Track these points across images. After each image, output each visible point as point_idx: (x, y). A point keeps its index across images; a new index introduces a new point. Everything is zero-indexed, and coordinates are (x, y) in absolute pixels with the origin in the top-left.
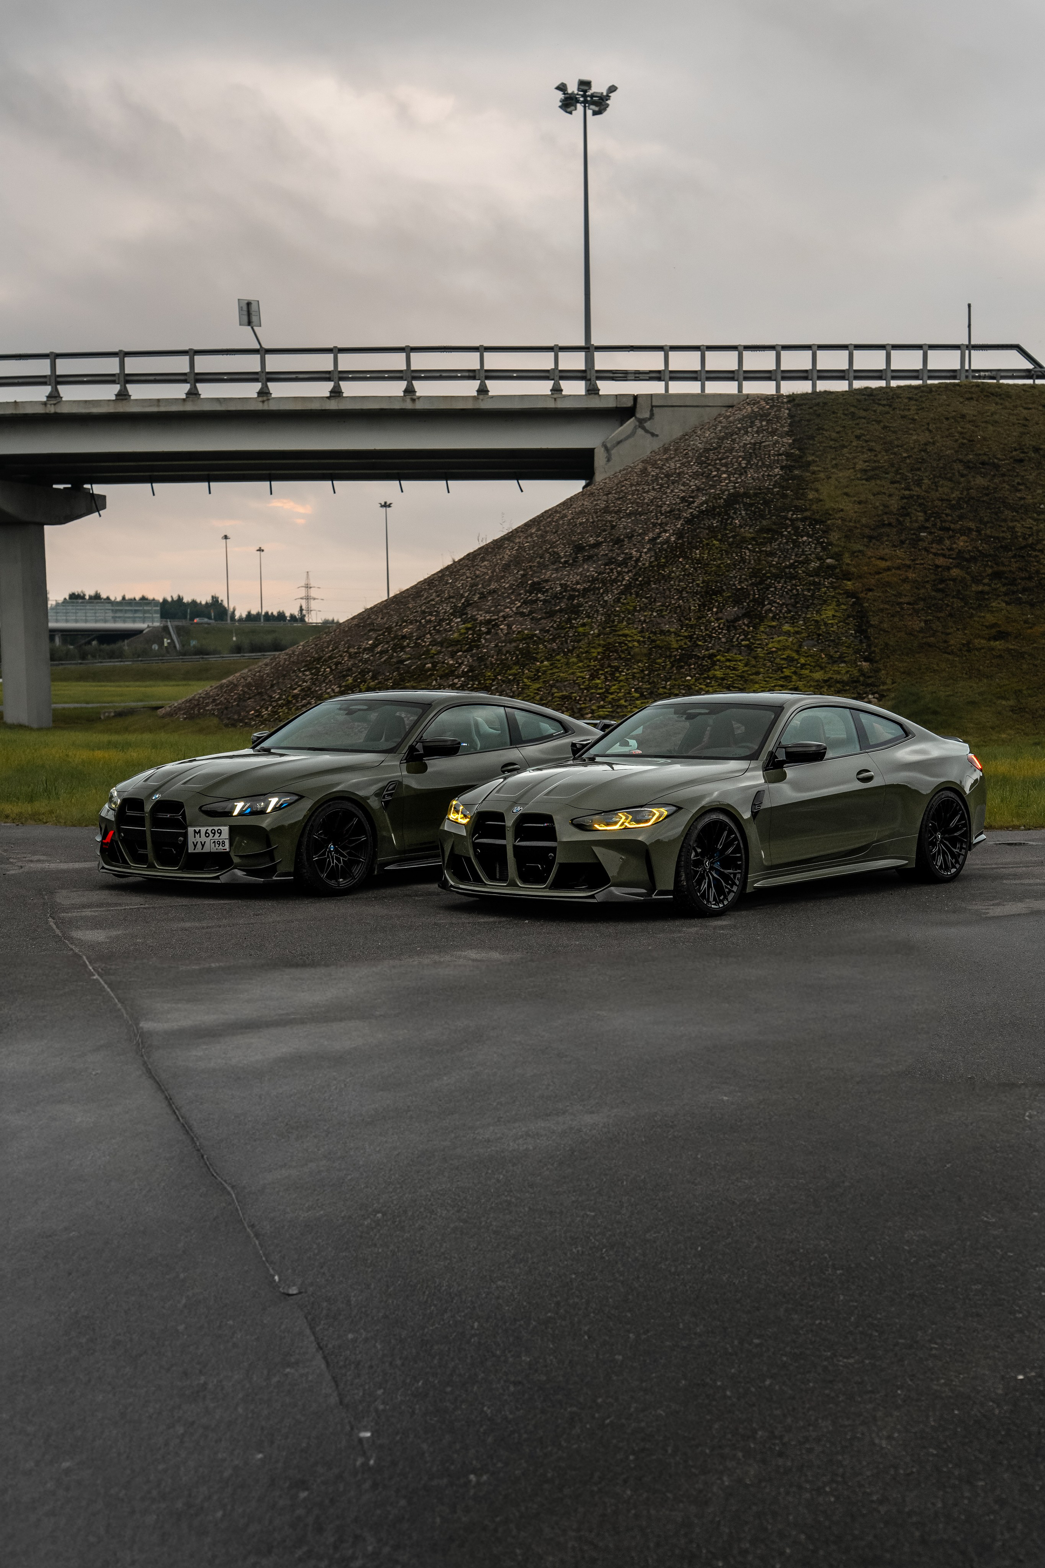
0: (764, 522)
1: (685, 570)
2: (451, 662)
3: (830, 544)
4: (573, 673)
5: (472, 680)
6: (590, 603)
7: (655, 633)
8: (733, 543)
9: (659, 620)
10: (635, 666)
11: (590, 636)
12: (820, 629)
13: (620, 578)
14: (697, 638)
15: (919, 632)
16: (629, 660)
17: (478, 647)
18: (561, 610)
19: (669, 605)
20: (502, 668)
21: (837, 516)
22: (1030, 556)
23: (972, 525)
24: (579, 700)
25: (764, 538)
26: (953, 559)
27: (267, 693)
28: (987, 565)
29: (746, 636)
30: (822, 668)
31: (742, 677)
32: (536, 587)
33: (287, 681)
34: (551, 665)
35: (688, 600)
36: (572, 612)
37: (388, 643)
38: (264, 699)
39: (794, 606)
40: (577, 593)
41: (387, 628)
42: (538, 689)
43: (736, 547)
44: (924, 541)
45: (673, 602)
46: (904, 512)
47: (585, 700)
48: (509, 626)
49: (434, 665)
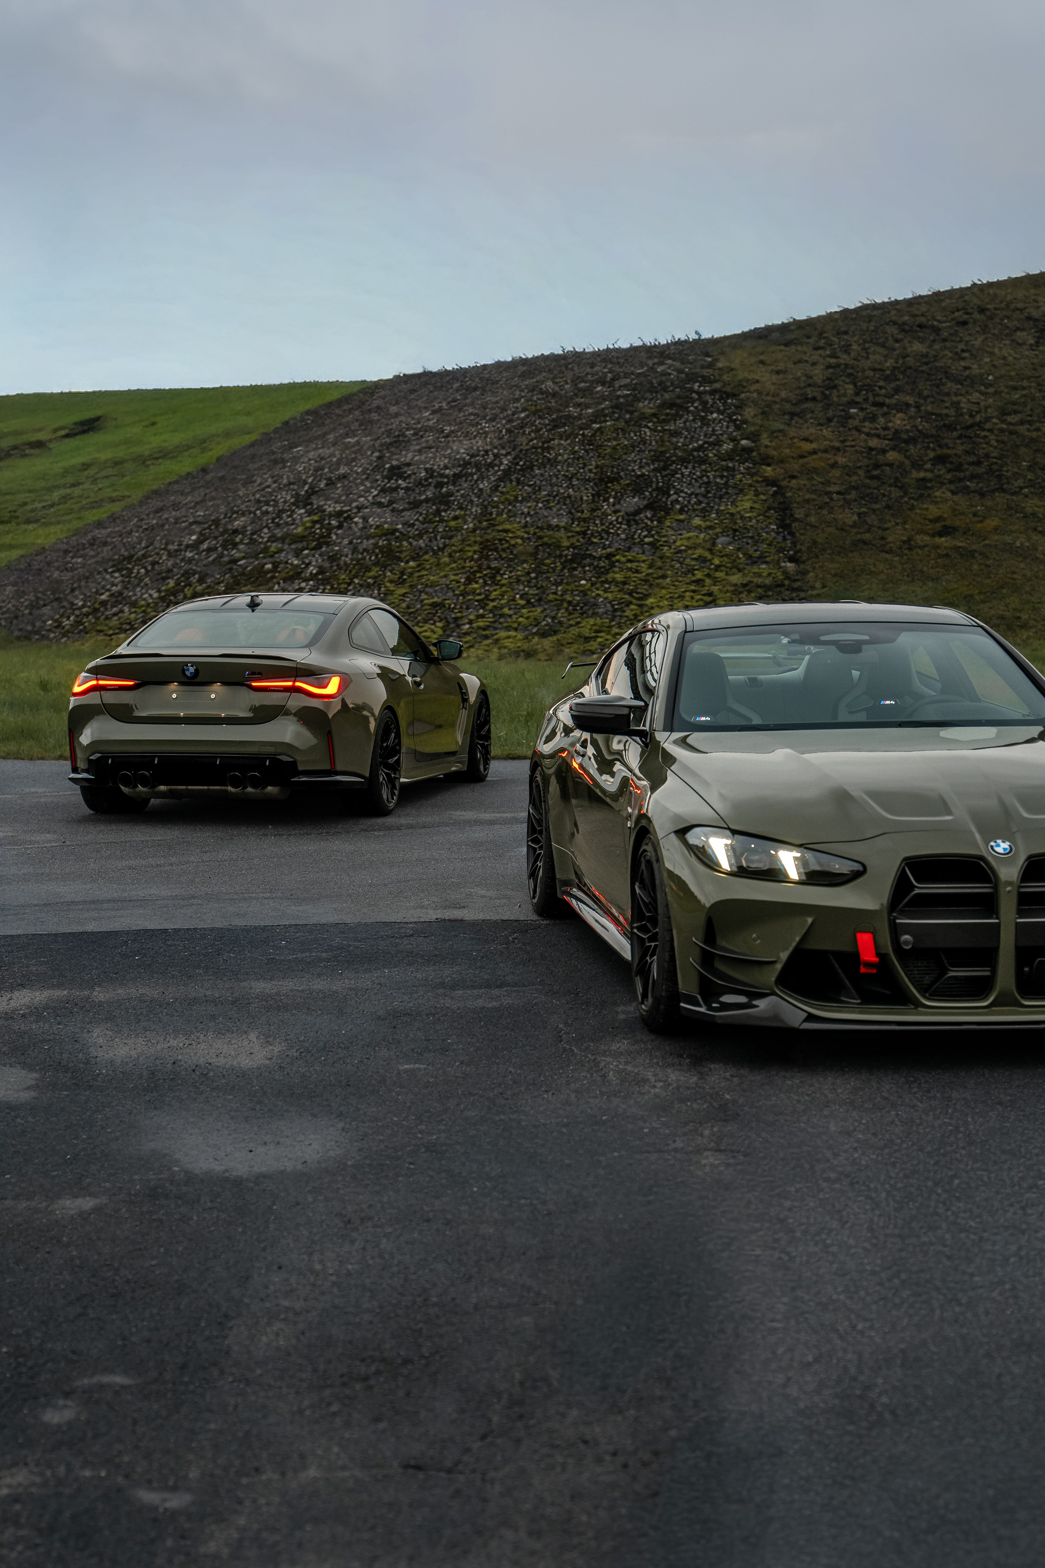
0: (667, 396)
1: (574, 453)
2: (296, 562)
3: (745, 422)
4: (446, 576)
5: (323, 584)
6: (462, 492)
7: (541, 528)
8: (630, 420)
9: (546, 514)
10: (520, 568)
11: (464, 532)
12: (736, 523)
13: (497, 462)
14: (592, 535)
15: (852, 527)
16: (511, 560)
17: (328, 544)
18: (427, 500)
19: (557, 495)
20: (360, 569)
21: (752, 388)
22: (978, 436)
23: (910, 400)
24: (454, 608)
25: (667, 414)
26: (889, 440)
27: (66, 600)
28: (928, 448)
29: (649, 532)
30: (740, 570)
31: (646, 581)
32: (396, 472)
33: (91, 585)
34: (419, 566)
35: (579, 489)
36: (441, 503)
37: (216, 538)
38: (63, 607)
39: (705, 496)
40: (446, 480)
41: (213, 521)
42: (404, 595)
43: (634, 425)
44: (855, 419)
45: (562, 491)
46: (830, 385)
47: (461, 607)
48: (365, 519)
49: (276, 565)
